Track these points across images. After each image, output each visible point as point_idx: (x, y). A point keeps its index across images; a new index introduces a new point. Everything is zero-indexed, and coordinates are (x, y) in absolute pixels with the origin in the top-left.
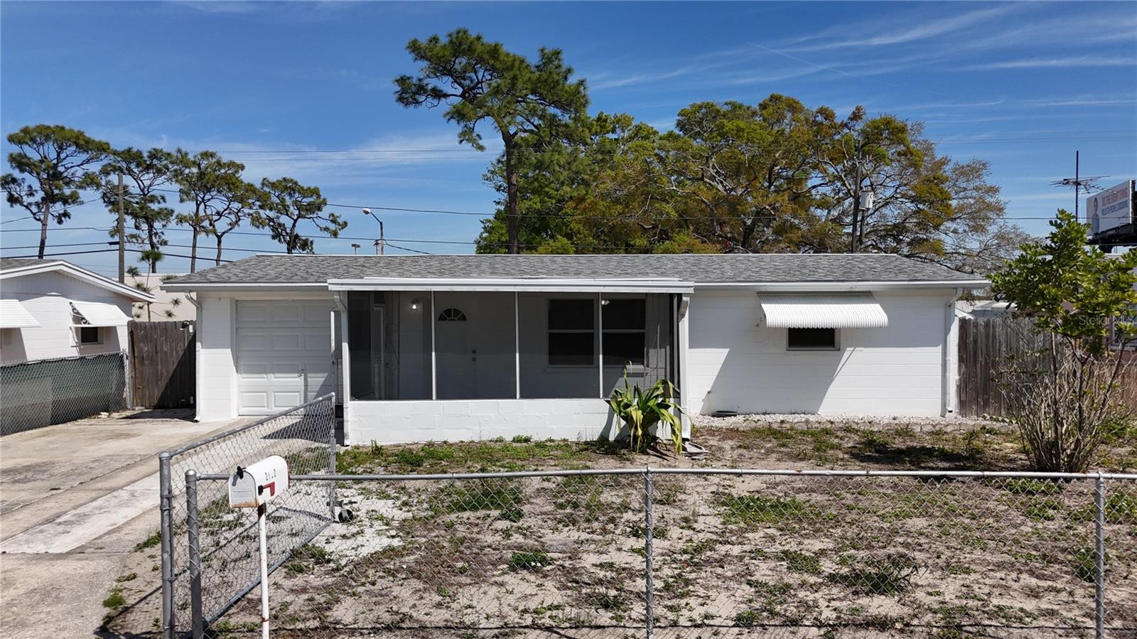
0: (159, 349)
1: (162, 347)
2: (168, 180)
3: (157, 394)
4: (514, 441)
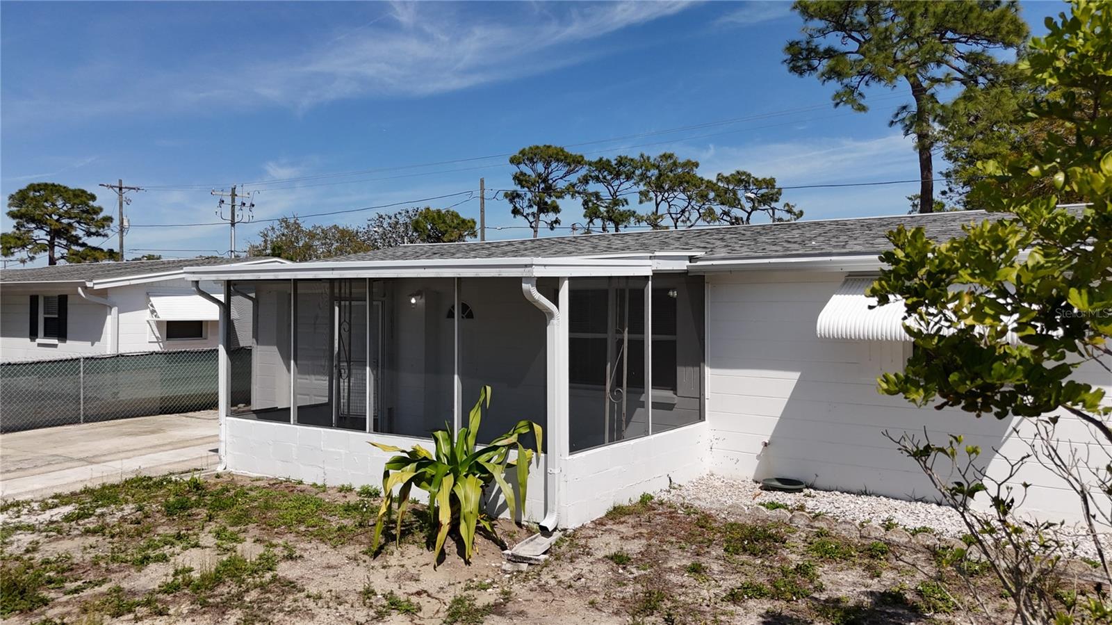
2: (635, 184)
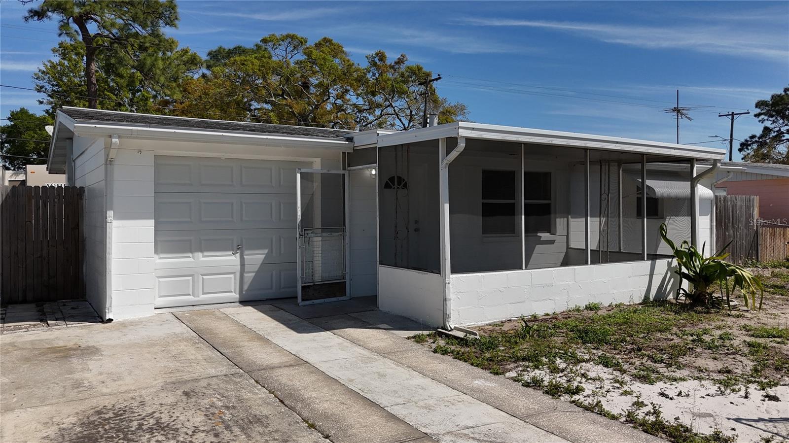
4: (587, 308)
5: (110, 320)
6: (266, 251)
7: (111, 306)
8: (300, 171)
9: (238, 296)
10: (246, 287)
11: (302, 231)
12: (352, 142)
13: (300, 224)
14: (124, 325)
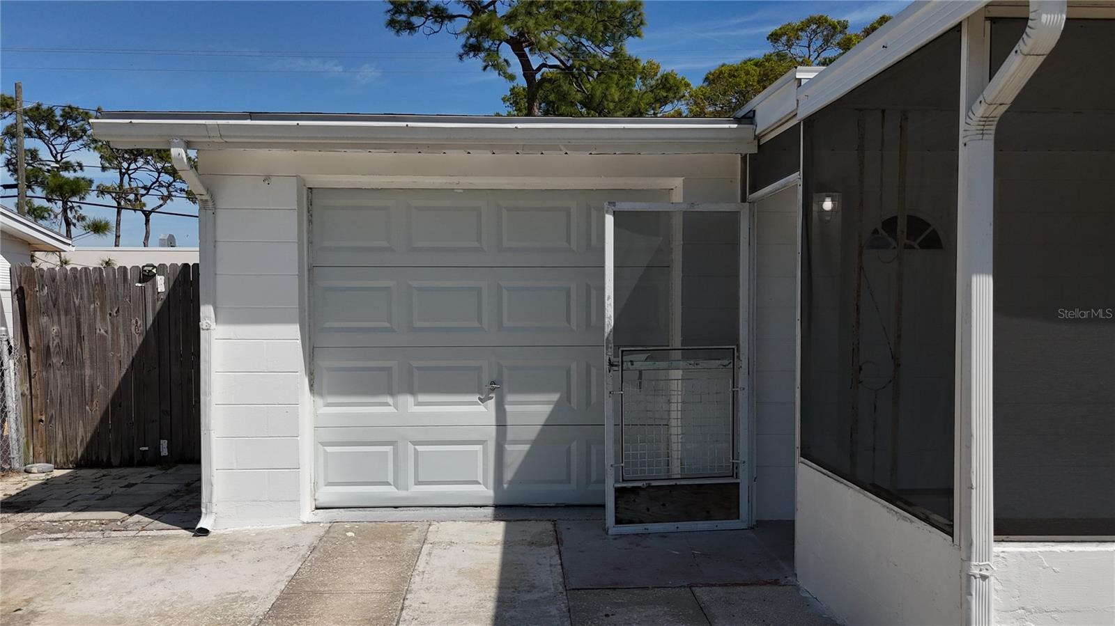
0: (85, 329)
1: (92, 328)
2: (85, 146)
3: (82, 432)
5: (204, 532)
6: (555, 397)
7: (210, 502)
8: (612, 209)
9: (491, 493)
10: (509, 475)
11: (616, 356)
12: (752, 124)
13: (611, 338)
14: (233, 544)
